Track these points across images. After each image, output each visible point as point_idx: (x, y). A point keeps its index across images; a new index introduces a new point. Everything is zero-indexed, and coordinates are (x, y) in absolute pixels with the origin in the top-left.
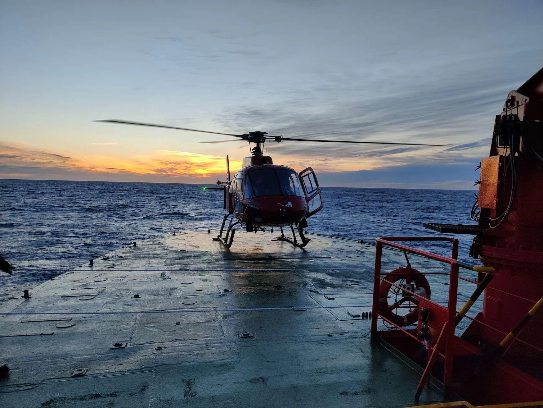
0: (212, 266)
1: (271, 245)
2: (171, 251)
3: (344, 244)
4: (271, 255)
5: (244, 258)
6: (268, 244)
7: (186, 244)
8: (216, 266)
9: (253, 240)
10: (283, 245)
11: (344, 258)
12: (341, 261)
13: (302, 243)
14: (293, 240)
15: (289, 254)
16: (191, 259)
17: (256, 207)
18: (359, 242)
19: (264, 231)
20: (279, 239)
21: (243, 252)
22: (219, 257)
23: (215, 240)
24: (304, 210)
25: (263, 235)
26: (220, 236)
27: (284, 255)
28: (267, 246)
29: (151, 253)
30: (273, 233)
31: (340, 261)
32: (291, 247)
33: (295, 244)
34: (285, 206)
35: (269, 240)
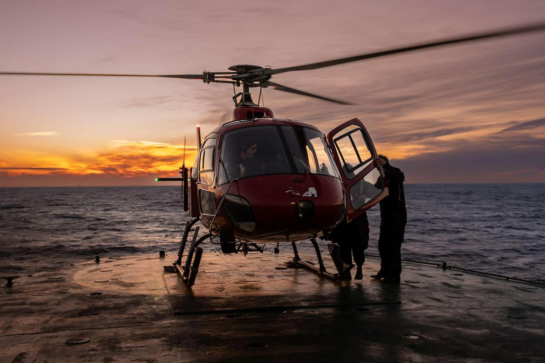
0: (143, 332)
1: (276, 278)
2: (73, 296)
3: (414, 271)
4: (275, 301)
5: (218, 309)
6: (270, 277)
7: (110, 281)
8: (152, 331)
9: (241, 269)
10: (298, 277)
11: (428, 303)
12: (424, 311)
13: (337, 272)
14: (317, 266)
15: (313, 296)
16: (105, 315)
17: (242, 199)
18: (438, 267)
19: (262, 252)
20: (290, 265)
21: (219, 294)
22: (166, 308)
23: (168, 270)
24: (342, 204)
25: (260, 259)
26: (179, 262)
27: (303, 301)
28: (267, 279)
29: (29, 302)
30: (279, 254)
31: (421, 309)
32: (315, 280)
33: (322, 274)
34: (303, 196)
35: (271, 268)
